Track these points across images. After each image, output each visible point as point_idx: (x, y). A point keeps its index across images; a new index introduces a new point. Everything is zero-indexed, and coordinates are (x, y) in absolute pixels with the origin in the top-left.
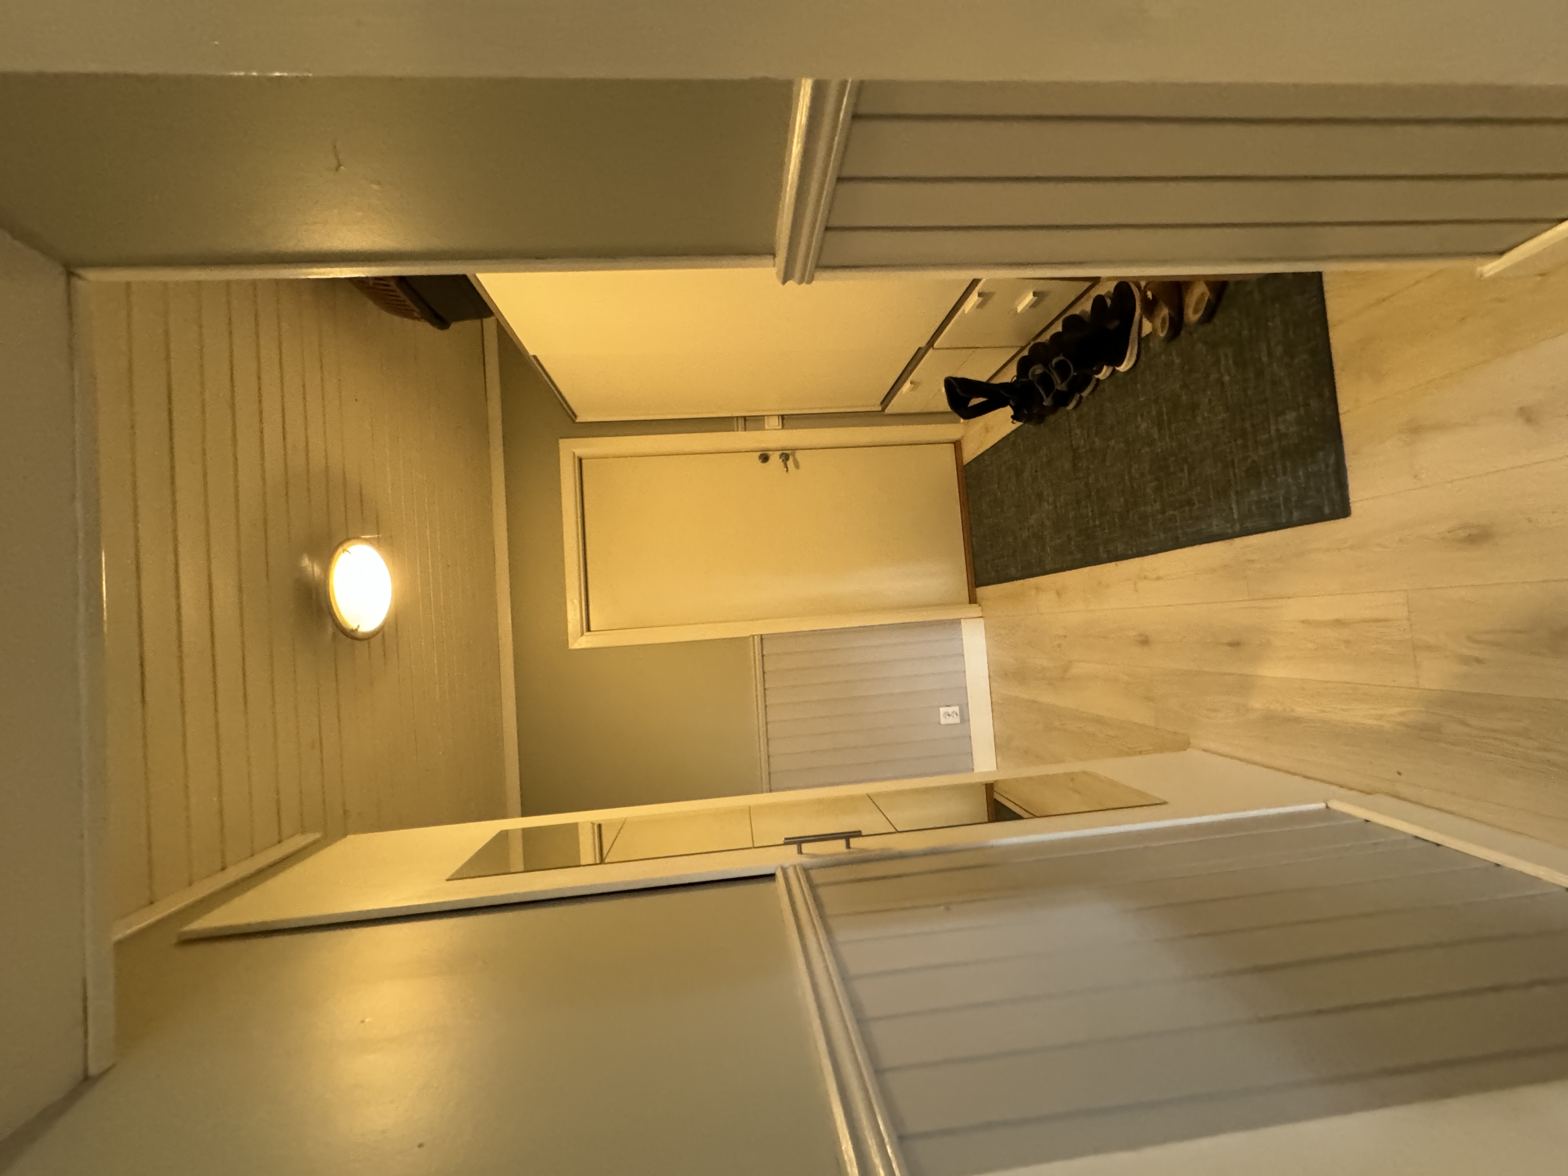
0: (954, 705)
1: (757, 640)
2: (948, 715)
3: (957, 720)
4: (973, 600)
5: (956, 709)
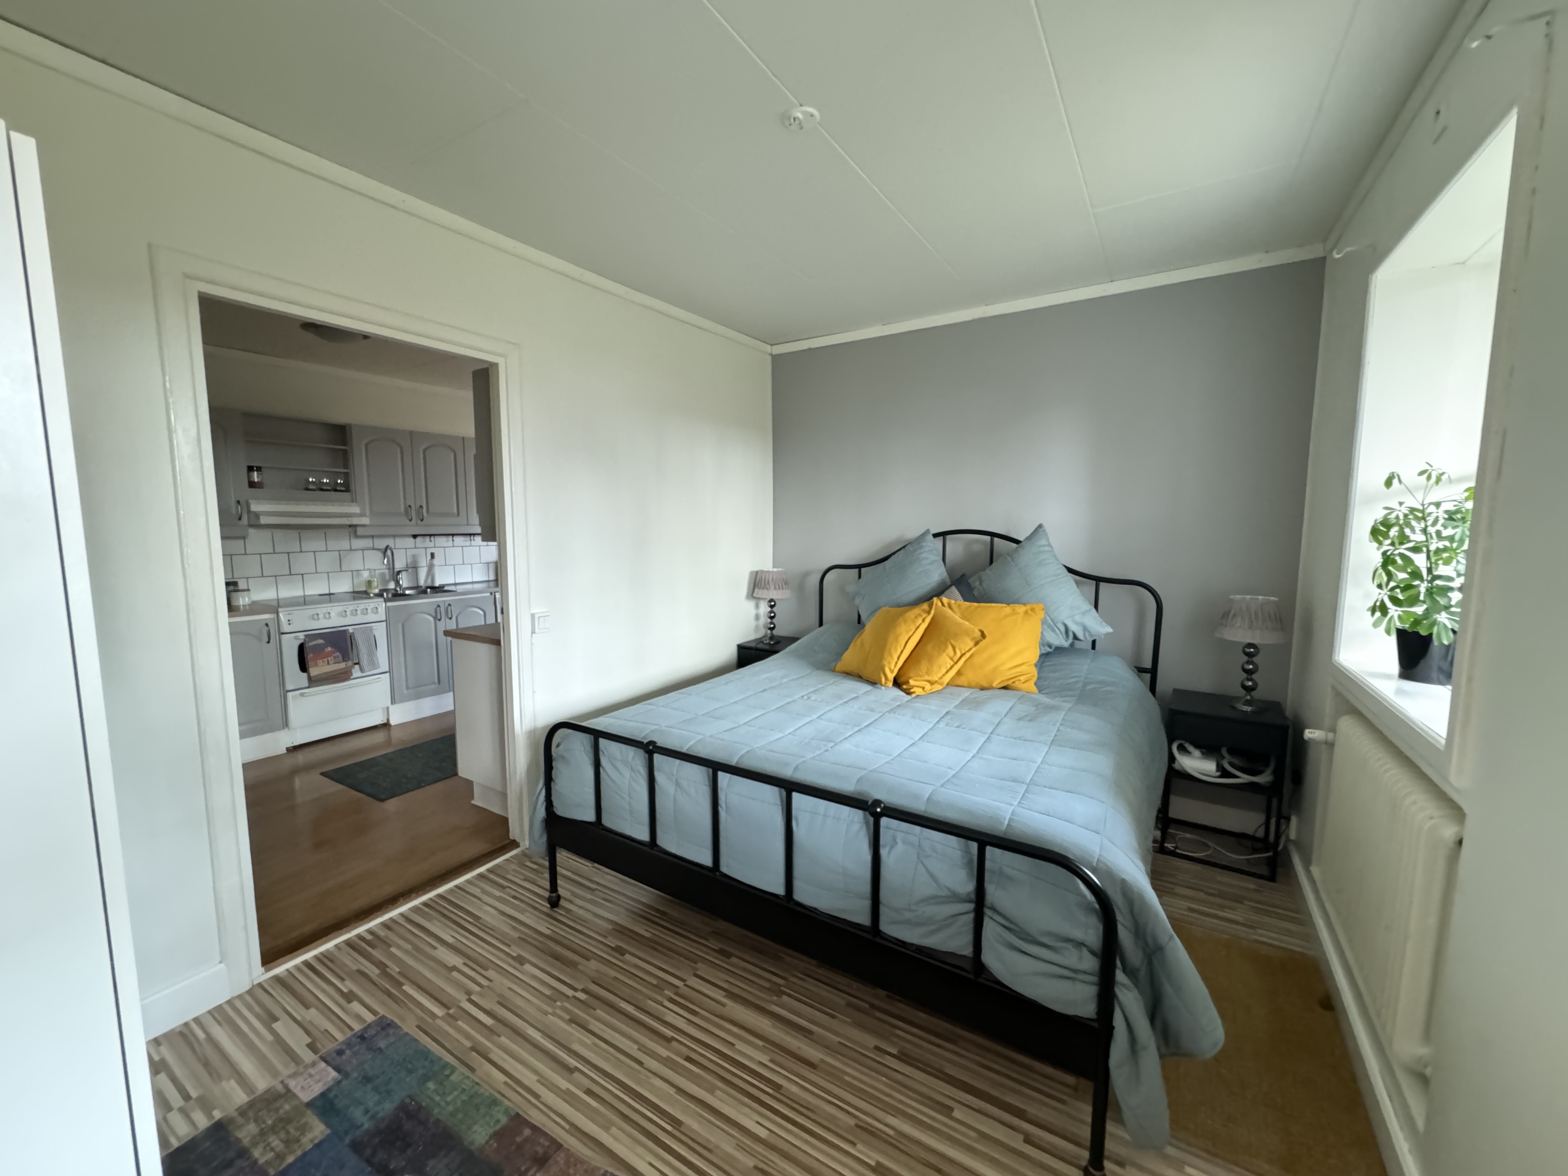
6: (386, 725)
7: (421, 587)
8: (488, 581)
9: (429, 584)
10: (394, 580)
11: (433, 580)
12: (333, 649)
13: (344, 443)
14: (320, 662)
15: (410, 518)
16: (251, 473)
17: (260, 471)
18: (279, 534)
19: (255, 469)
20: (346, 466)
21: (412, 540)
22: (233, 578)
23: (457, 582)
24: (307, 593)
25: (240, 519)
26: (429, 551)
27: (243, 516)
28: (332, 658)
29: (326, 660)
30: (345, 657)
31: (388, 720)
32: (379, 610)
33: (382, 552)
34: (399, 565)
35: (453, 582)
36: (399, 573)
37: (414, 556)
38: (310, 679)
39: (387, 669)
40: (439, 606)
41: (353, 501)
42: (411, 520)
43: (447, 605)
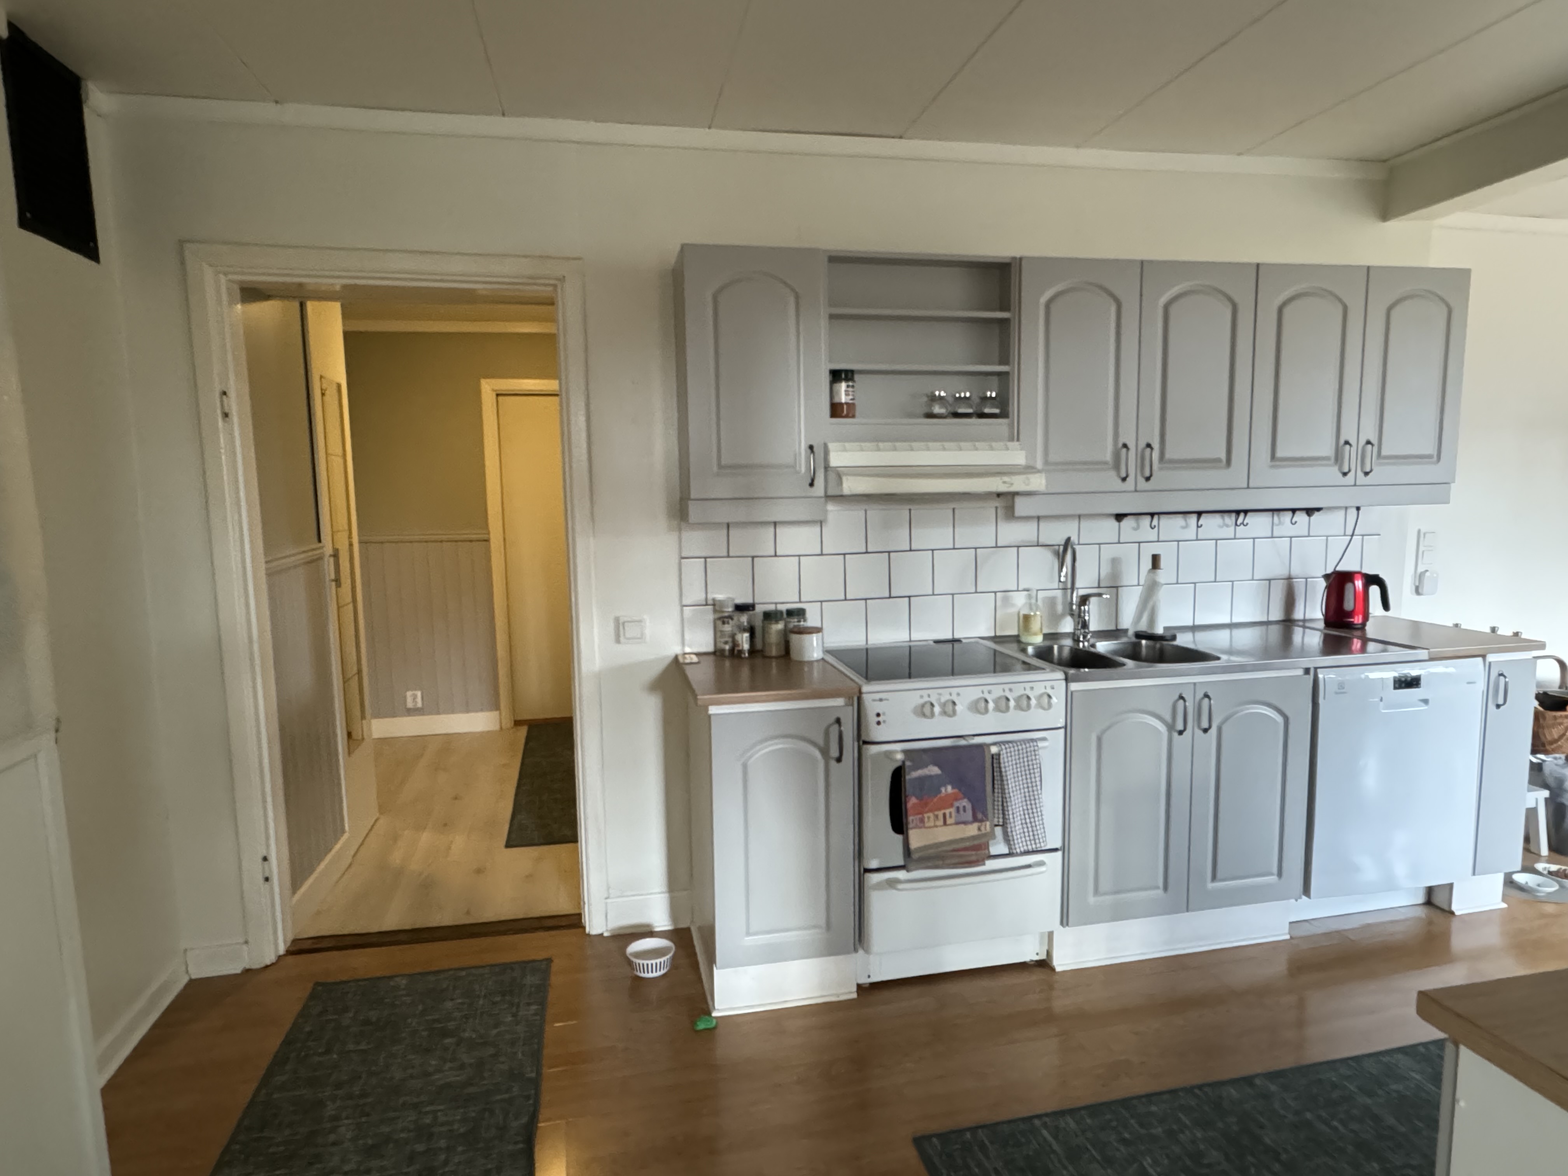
0: (423, 704)
1: (485, 537)
2: (414, 698)
3: (410, 704)
4: (518, 723)
5: (419, 705)
6: (1044, 965)
7: (1126, 631)
8: (1267, 623)
9: (1143, 627)
10: (1072, 615)
11: (1152, 621)
12: (956, 791)
13: (1005, 306)
14: (929, 818)
15: (1123, 475)
16: (836, 386)
17: (852, 379)
18: (875, 513)
19: (843, 376)
20: (1004, 359)
21: (1113, 523)
22: (800, 602)
23: (1197, 623)
24: (916, 636)
25: (812, 484)
26: (1148, 552)
27: (817, 475)
28: (953, 810)
29: (940, 814)
30: (979, 813)
31: (1049, 953)
32: (1054, 700)
33: (1057, 553)
34: (1085, 583)
35: (1190, 624)
36: (1084, 600)
37: (1115, 562)
38: (907, 851)
39: (1058, 845)
40: (1181, 697)
41: (1015, 436)
42: (1124, 479)
43: (1200, 695)
